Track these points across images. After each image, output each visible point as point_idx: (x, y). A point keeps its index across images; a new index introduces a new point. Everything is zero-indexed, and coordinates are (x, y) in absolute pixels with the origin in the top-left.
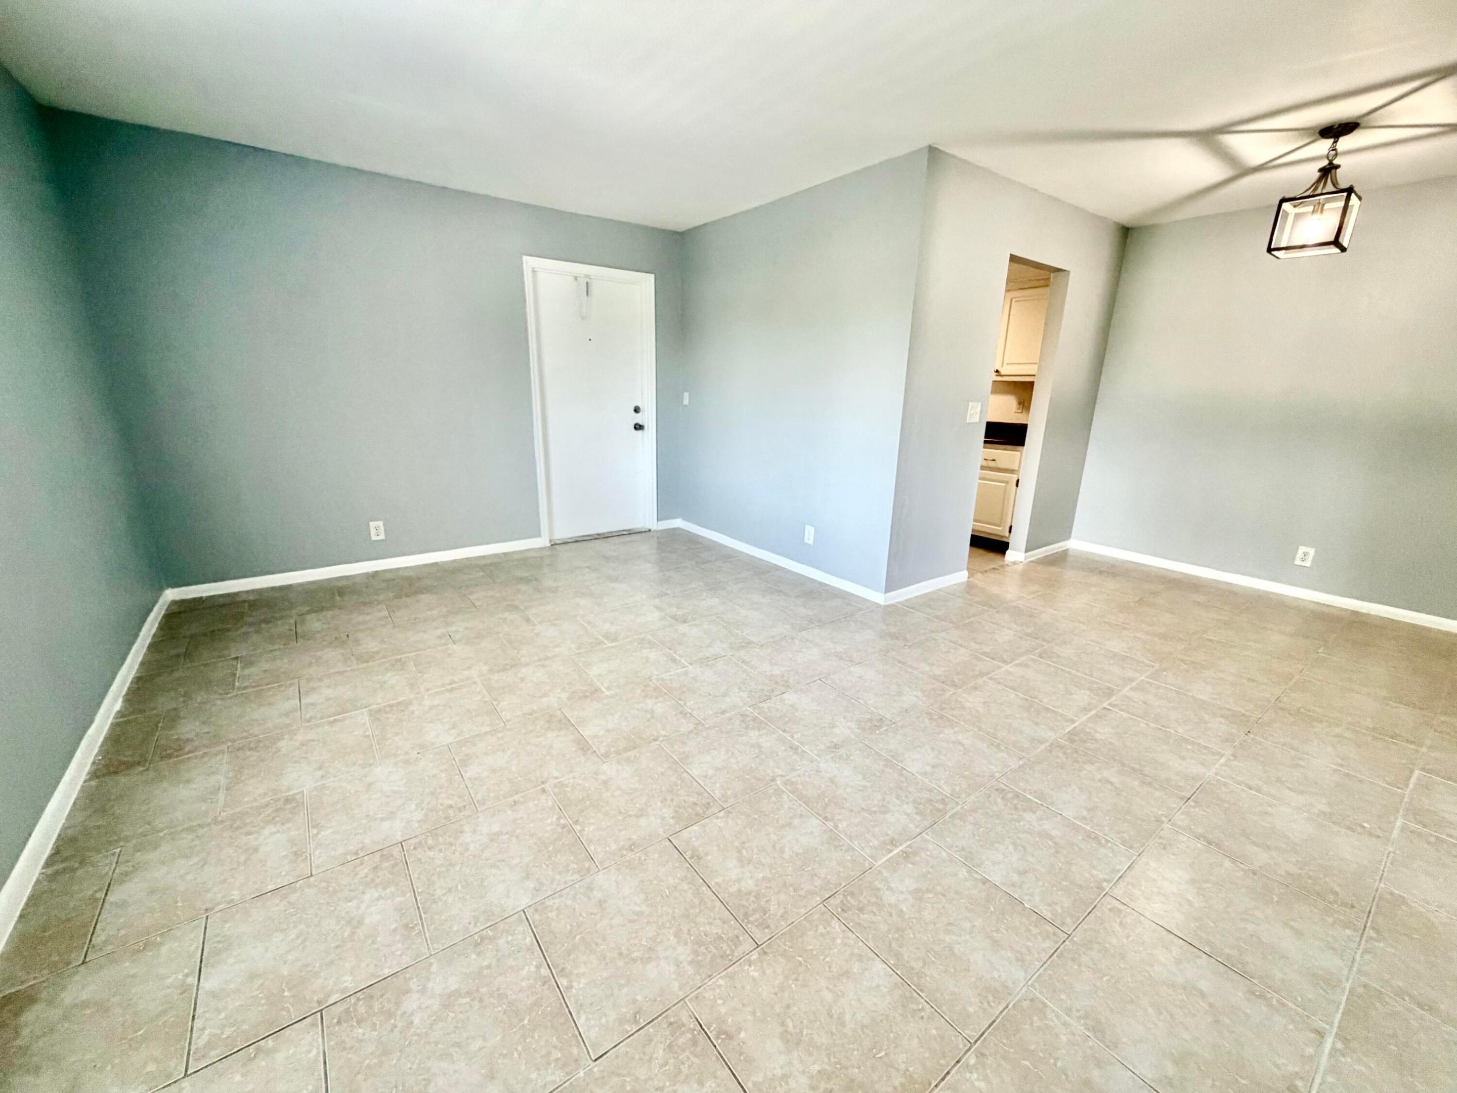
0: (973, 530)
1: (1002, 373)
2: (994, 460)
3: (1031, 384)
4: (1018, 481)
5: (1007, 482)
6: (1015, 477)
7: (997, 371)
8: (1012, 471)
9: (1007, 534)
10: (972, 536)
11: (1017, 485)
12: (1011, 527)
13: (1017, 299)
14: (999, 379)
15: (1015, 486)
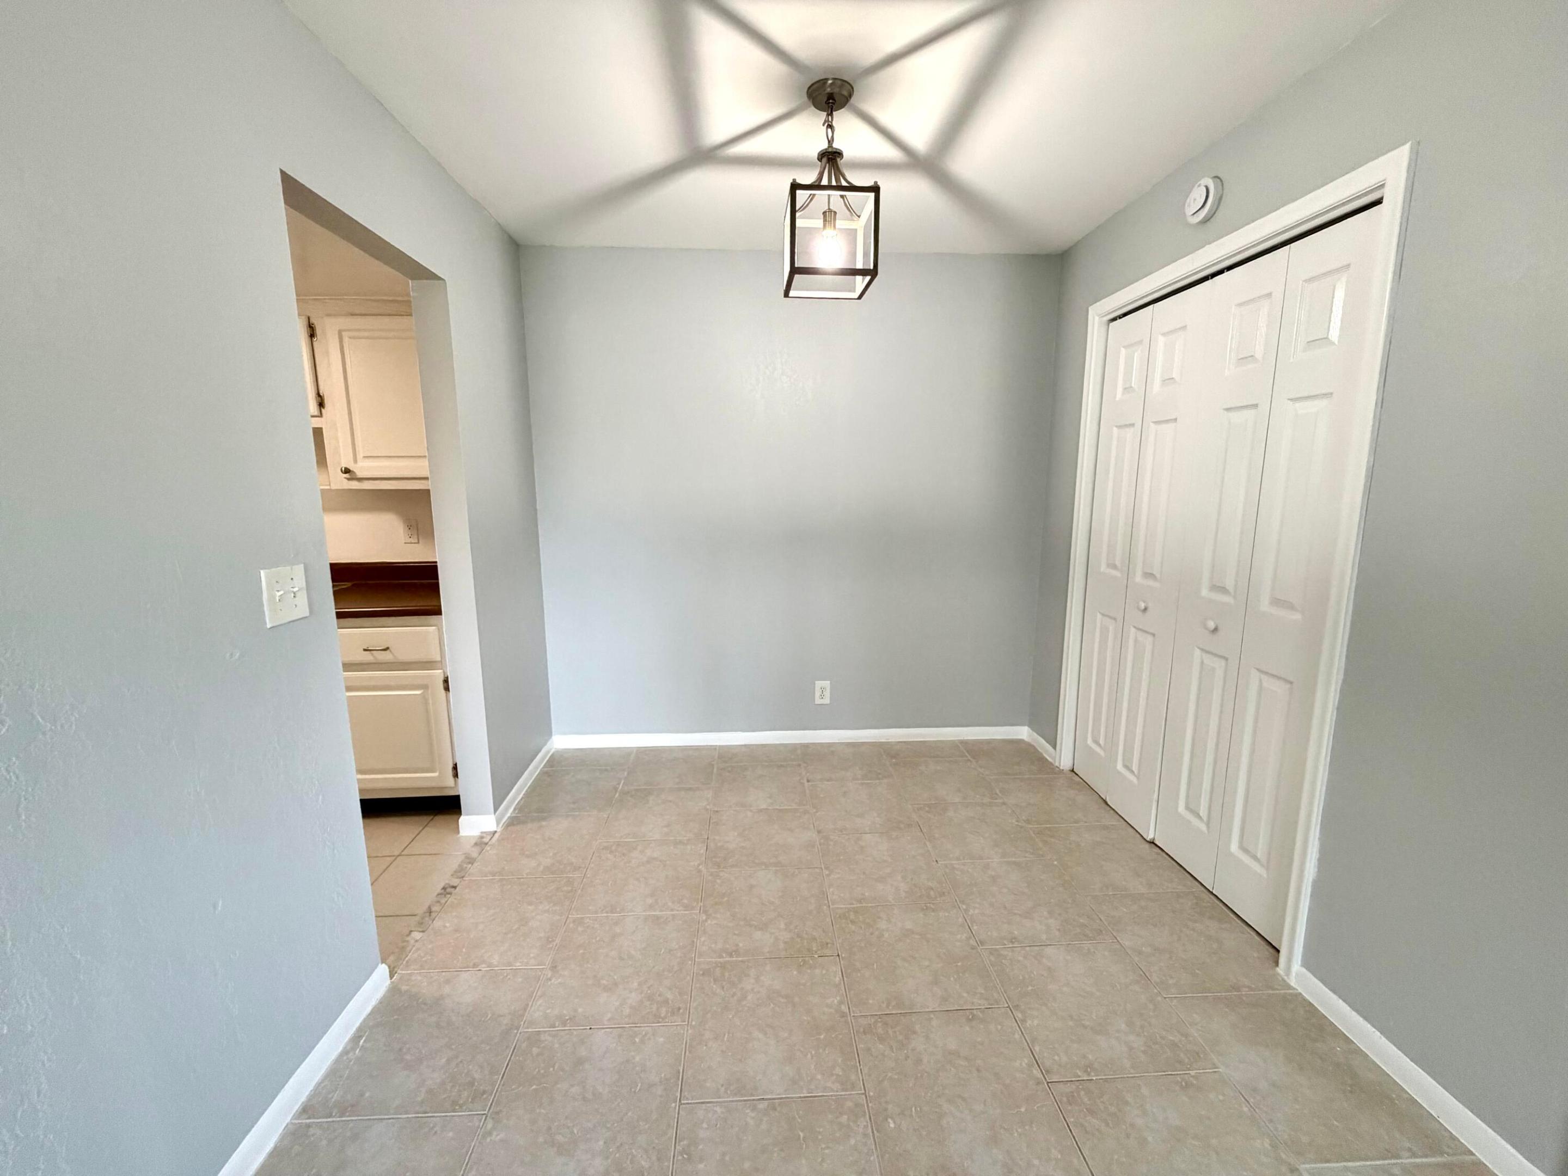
0: (361, 791)
1: (360, 474)
2: (387, 649)
3: (424, 495)
4: (446, 681)
5: (425, 687)
6: (438, 674)
7: (347, 471)
8: (428, 664)
9: (450, 781)
10: (362, 801)
11: (447, 689)
12: (455, 768)
13: (352, 334)
14: (355, 485)
15: (443, 691)
